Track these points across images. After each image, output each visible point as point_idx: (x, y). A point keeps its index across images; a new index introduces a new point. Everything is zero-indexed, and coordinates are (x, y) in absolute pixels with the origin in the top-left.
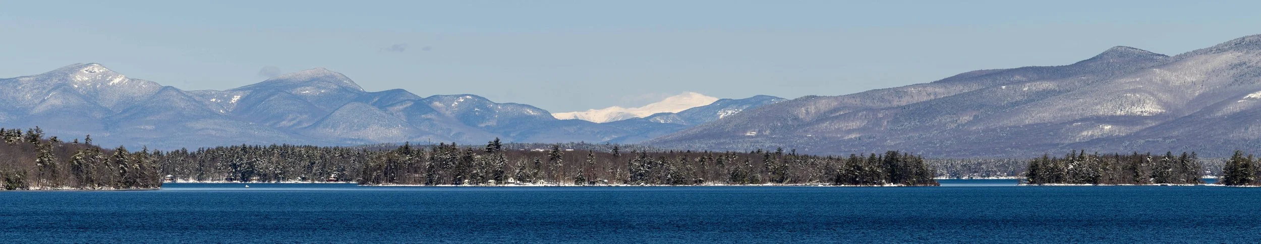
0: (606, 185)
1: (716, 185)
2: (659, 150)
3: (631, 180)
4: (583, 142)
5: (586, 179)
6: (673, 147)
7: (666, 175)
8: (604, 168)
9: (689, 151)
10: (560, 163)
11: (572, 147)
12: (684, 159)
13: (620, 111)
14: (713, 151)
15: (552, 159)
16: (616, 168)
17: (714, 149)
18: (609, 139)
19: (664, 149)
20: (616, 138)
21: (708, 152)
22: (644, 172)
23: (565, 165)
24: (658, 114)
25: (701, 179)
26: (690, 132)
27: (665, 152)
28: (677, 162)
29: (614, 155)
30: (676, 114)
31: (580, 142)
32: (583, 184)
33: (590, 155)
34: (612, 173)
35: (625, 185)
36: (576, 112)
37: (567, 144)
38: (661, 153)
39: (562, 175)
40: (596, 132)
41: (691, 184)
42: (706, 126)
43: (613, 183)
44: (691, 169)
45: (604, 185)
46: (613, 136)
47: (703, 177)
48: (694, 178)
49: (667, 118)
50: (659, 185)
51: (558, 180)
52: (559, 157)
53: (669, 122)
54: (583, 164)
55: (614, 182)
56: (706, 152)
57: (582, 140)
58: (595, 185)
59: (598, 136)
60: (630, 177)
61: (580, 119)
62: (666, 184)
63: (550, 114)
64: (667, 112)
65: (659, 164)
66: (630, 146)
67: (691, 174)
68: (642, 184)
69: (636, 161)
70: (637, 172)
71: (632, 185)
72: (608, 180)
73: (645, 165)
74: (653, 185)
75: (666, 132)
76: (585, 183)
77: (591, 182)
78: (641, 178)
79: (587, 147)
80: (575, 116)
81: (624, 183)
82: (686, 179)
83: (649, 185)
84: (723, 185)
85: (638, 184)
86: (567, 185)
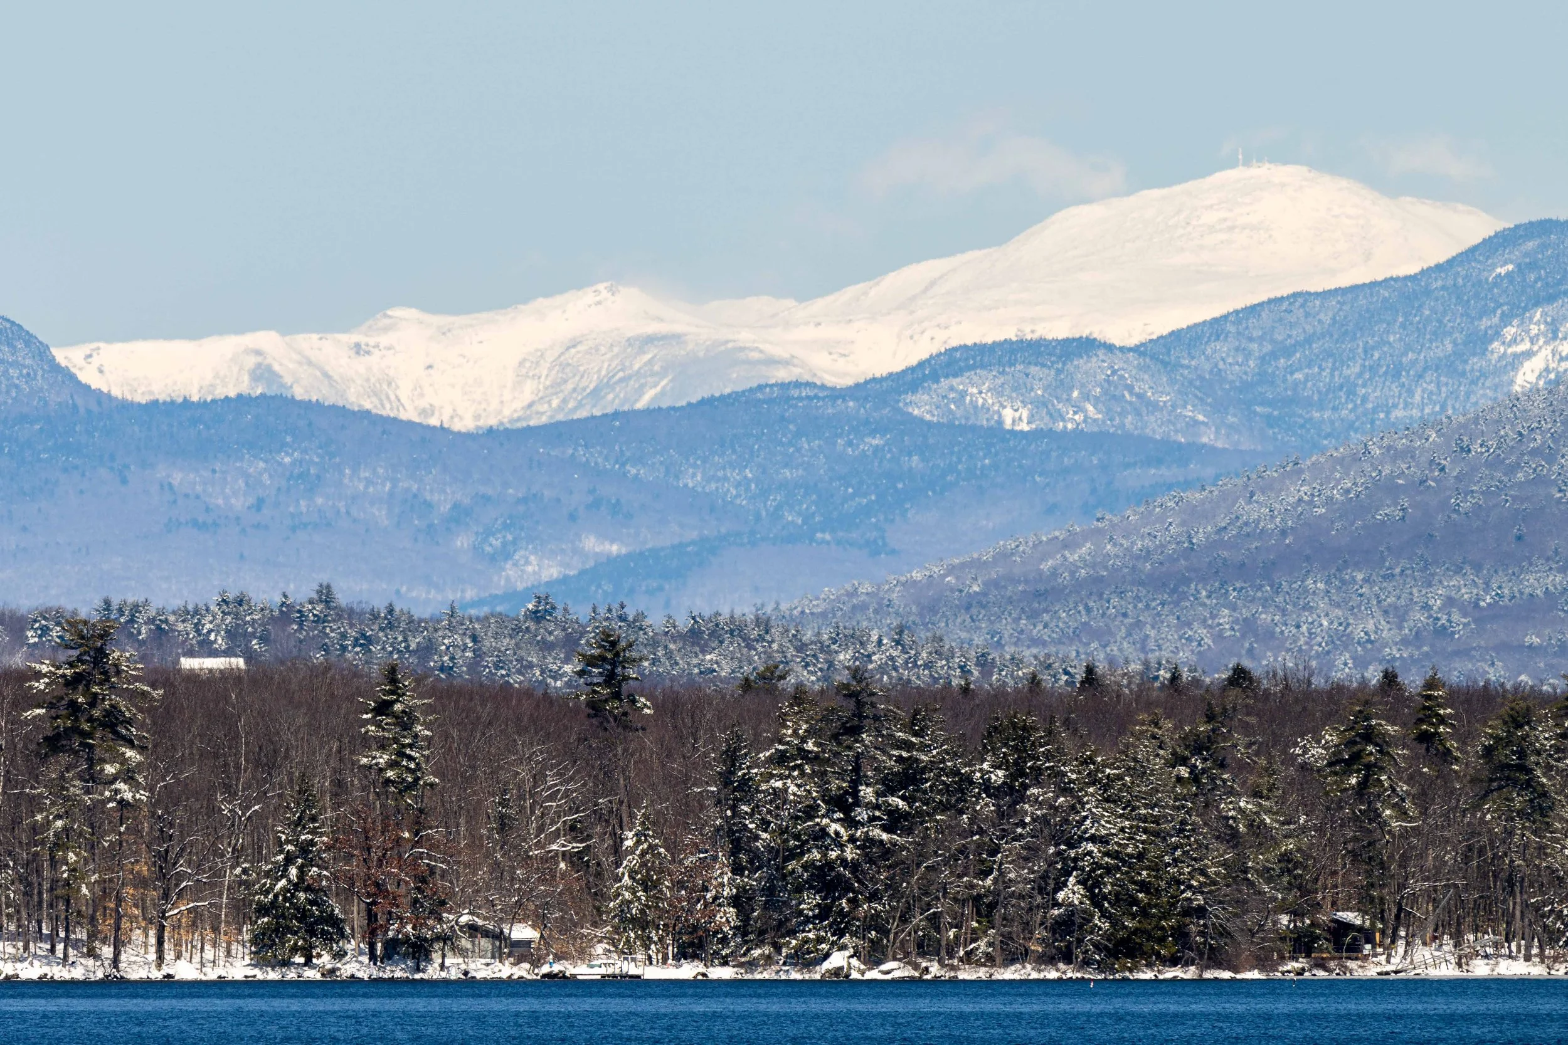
0: (522, 971)
1: (1480, 969)
2: (984, 662)
3: (742, 930)
4: (325, 596)
5: (356, 917)
6: (1103, 636)
7: (1049, 884)
8: (504, 824)
9: (1240, 676)
10: (128, 776)
11: (236, 641)
12: (1199, 746)
13: (652, 328)
14: (1456, 673)
15: (54, 743)
16: (614, 822)
17: (1464, 653)
18: (552, 572)
19: (1027, 653)
20: (612, 561)
21: (1413, 681)
22: (850, 853)
23: (166, 799)
24: (981, 350)
25: (1352, 917)
26: (1252, 512)
27: (1034, 680)
28: (1140, 772)
29: (595, 707)
30: (1135, 349)
31: (302, 592)
32: (325, 961)
33: (383, 708)
34: (576, 860)
35: (688, 971)
36: (267, 341)
37: (193, 614)
38: (999, 696)
39: (142, 882)
40: (445, 508)
41: (1262, 962)
42: (1393, 454)
43: (583, 955)
44: (1256, 827)
45: (505, 970)
46: (592, 544)
47: (1365, 902)
48: (1283, 909)
49: (1061, 387)
50: (982, 973)
51: (105, 926)
52: (112, 722)
53: (1072, 421)
54: (322, 782)
55: (591, 941)
56: (1390, 679)
57: (325, 578)
58: (432, 972)
59: (462, 541)
60: (735, 901)
61: (299, 393)
62: (1048, 960)
63: (42, 353)
64: (1058, 330)
65: (987, 786)
66: (737, 630)
67: (1265, 873)
68: (838, 959)
69: (781, 759)
70: (793, 855)
71: (752, 965)
72: (539, 921)
73: (867, 793)
74: (935, 970)
75: (1051, 509)
76: (339, 955)
77: (392, 949)
78: (824, 912)
79: (365, 640)
80: (263, 372)
81: (685, 953)
82: (1218, 914)
83: (895, 969)
84: (1536, 970)
85: (803, 958)
86: (185, 970)
